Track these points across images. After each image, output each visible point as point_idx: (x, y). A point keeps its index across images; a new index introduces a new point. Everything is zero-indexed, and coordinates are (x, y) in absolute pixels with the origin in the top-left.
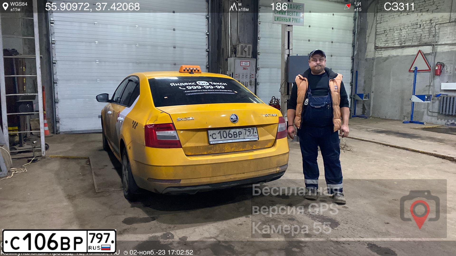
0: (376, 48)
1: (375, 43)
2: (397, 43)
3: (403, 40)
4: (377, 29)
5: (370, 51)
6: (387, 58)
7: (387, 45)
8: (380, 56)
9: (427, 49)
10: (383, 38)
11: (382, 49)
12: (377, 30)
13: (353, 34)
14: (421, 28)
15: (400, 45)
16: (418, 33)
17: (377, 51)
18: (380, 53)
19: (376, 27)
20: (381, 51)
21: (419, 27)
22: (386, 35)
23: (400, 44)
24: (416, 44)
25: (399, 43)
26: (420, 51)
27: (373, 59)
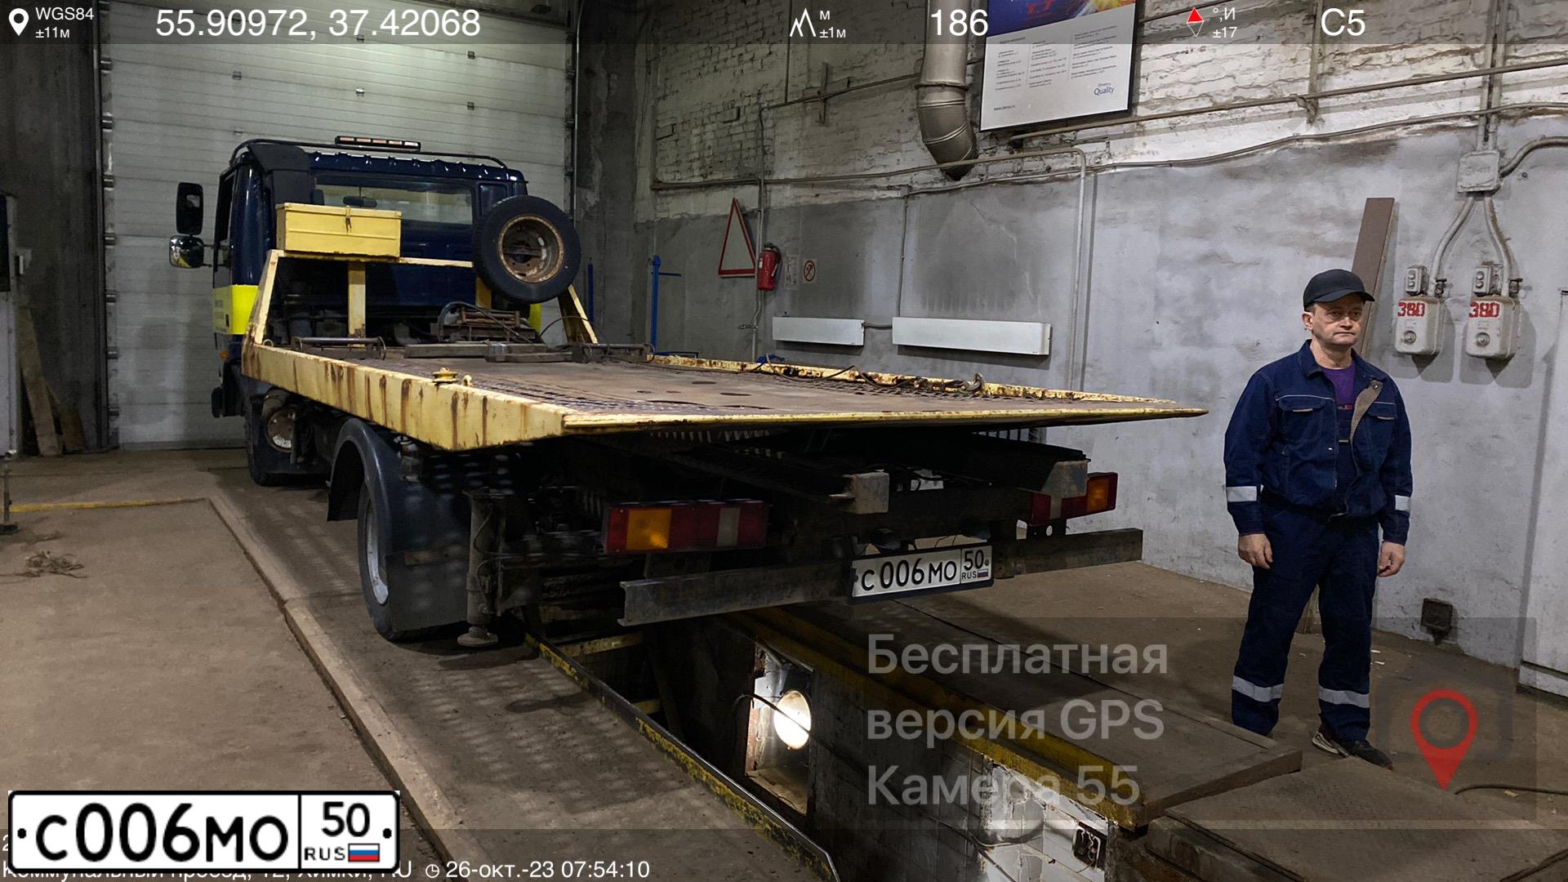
0: (658, 187)
1: (654, 171)
2: (697, 173)
3: (708, 160)
4: (659, 118)
5: (643, 199)
6: (678, 225)
7: (678, 176)
8: (665, 215)
9: (748, 196)
10: (668, 148)
11: (671, 192)
12: (657, 121)
13: (569, 133)
14: (742, 119)
15: (701, 179)
16: (735, 138)
17: (659, 196)
18: (665, 207)
19: (655, 112)
20: (669, 199)
21: (735, 117)
22: (677, 140)
23: (702, 175)
24: (731, 176)
25: (703, 171)
26: (735, 202)
27: (649, 225)
